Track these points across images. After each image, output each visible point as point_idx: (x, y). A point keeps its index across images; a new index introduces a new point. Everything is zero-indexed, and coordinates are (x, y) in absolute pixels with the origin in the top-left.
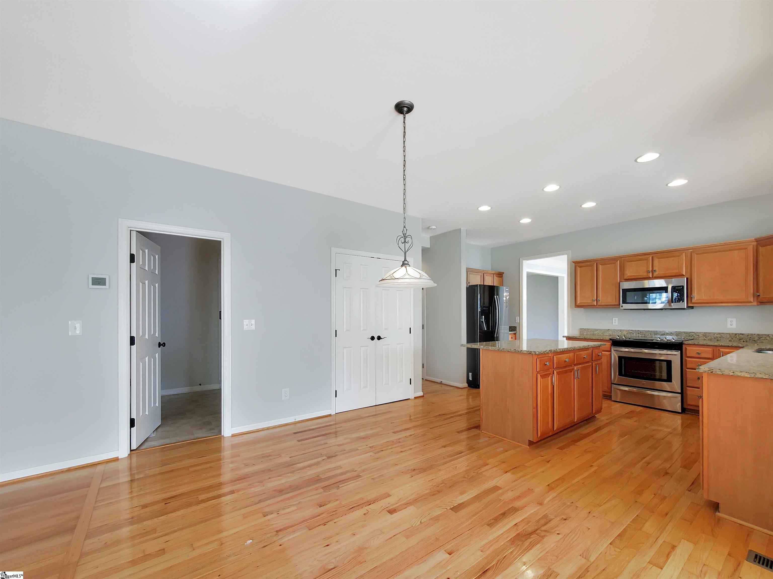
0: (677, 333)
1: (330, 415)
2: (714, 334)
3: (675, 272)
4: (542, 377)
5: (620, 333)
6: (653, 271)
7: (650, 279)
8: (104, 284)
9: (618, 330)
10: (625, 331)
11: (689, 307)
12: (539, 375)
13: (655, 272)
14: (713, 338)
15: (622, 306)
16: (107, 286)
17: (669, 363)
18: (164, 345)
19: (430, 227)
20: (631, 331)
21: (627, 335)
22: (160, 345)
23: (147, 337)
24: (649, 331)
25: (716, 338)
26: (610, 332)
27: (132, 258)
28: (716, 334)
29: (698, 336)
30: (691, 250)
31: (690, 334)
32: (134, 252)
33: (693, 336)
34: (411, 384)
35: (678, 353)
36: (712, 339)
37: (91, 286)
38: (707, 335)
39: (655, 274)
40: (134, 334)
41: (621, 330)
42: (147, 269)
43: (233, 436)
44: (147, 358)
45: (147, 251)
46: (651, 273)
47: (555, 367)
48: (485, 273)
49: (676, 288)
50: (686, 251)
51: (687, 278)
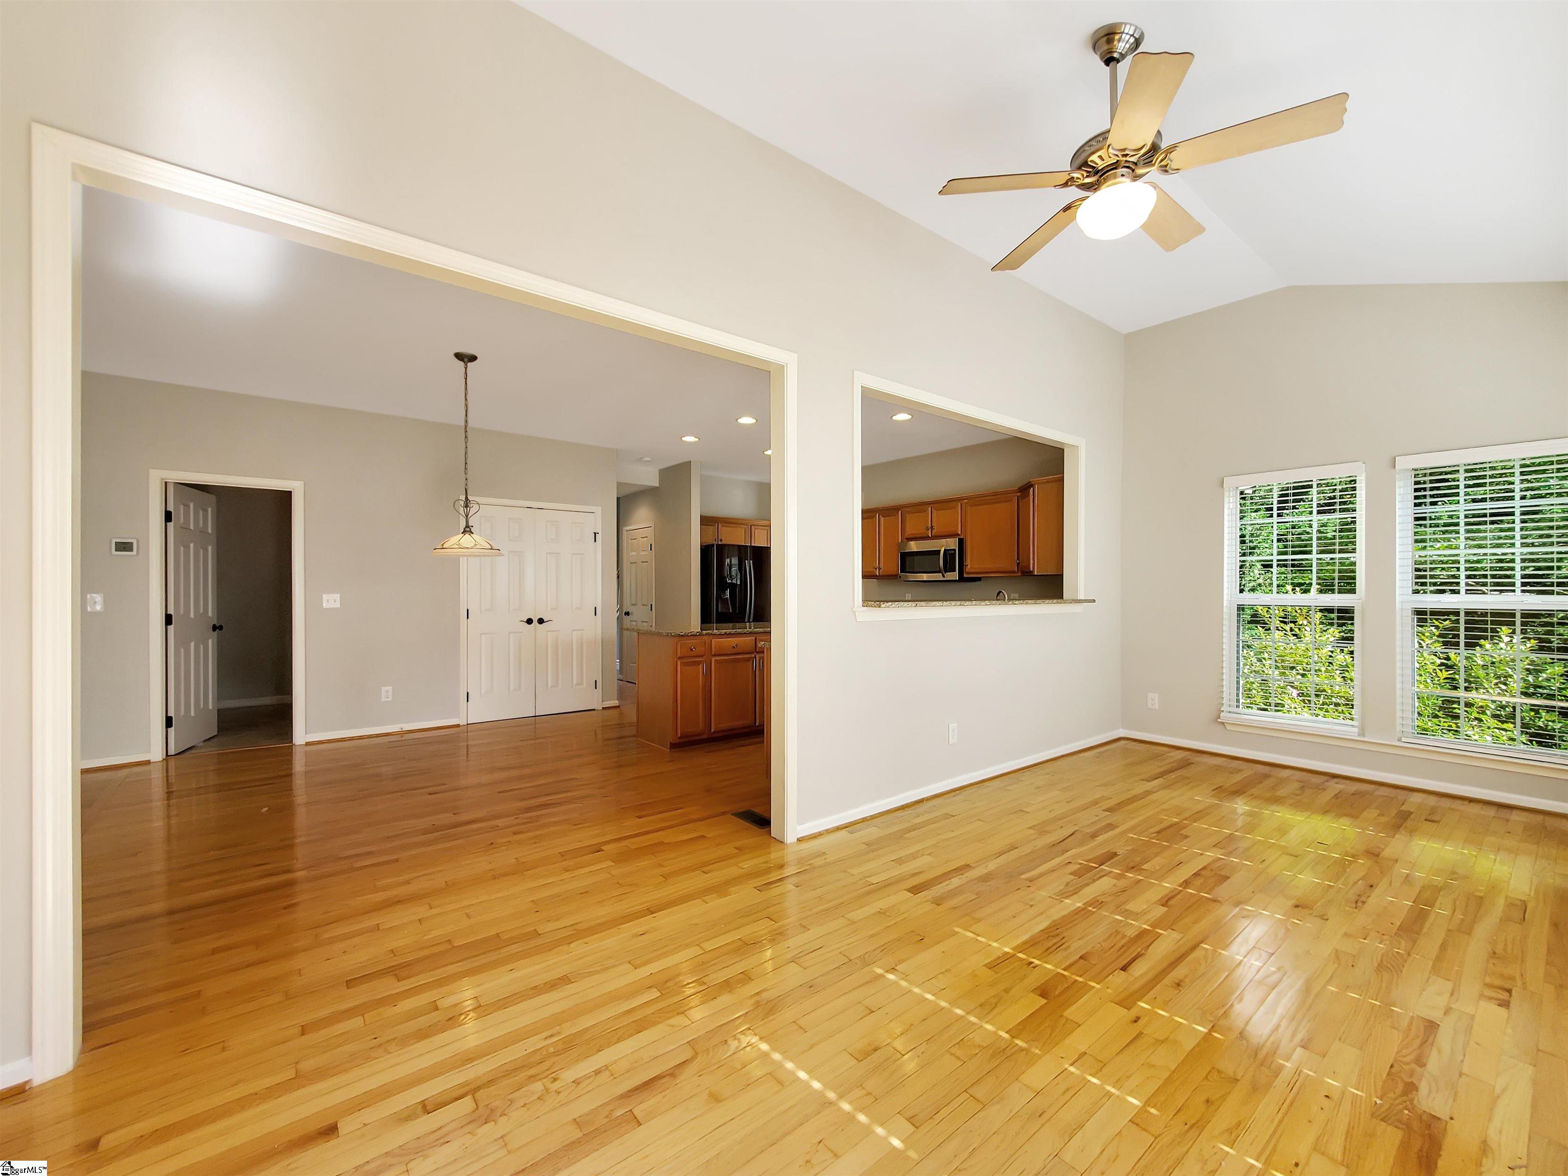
1: (458, 726)
3: (949, 530)
4: (684, 664)
6: (932, 528)
7: (928, 539)
8: (131, 550)
12: (679, 662)
15: (901, 576)
16: (134, 552)
18: (221, 628)
19: (642, 458)
22: (215, 628)
23: (192, 615)
27: (168, 517)
30: (967, 500)
32: (171, 508)
34: (596, 688)
37: (114, 552)
39: (933, 533)
40: (171, 611)
42: (192, 527)
43: (308, 744)
44: (192, 644)
45: (192, 505)
46: (930, 530)
47: (713, 653)
48: (754, 525)
49: (950, 552)
50: (962, 501)
51: (959, 539)
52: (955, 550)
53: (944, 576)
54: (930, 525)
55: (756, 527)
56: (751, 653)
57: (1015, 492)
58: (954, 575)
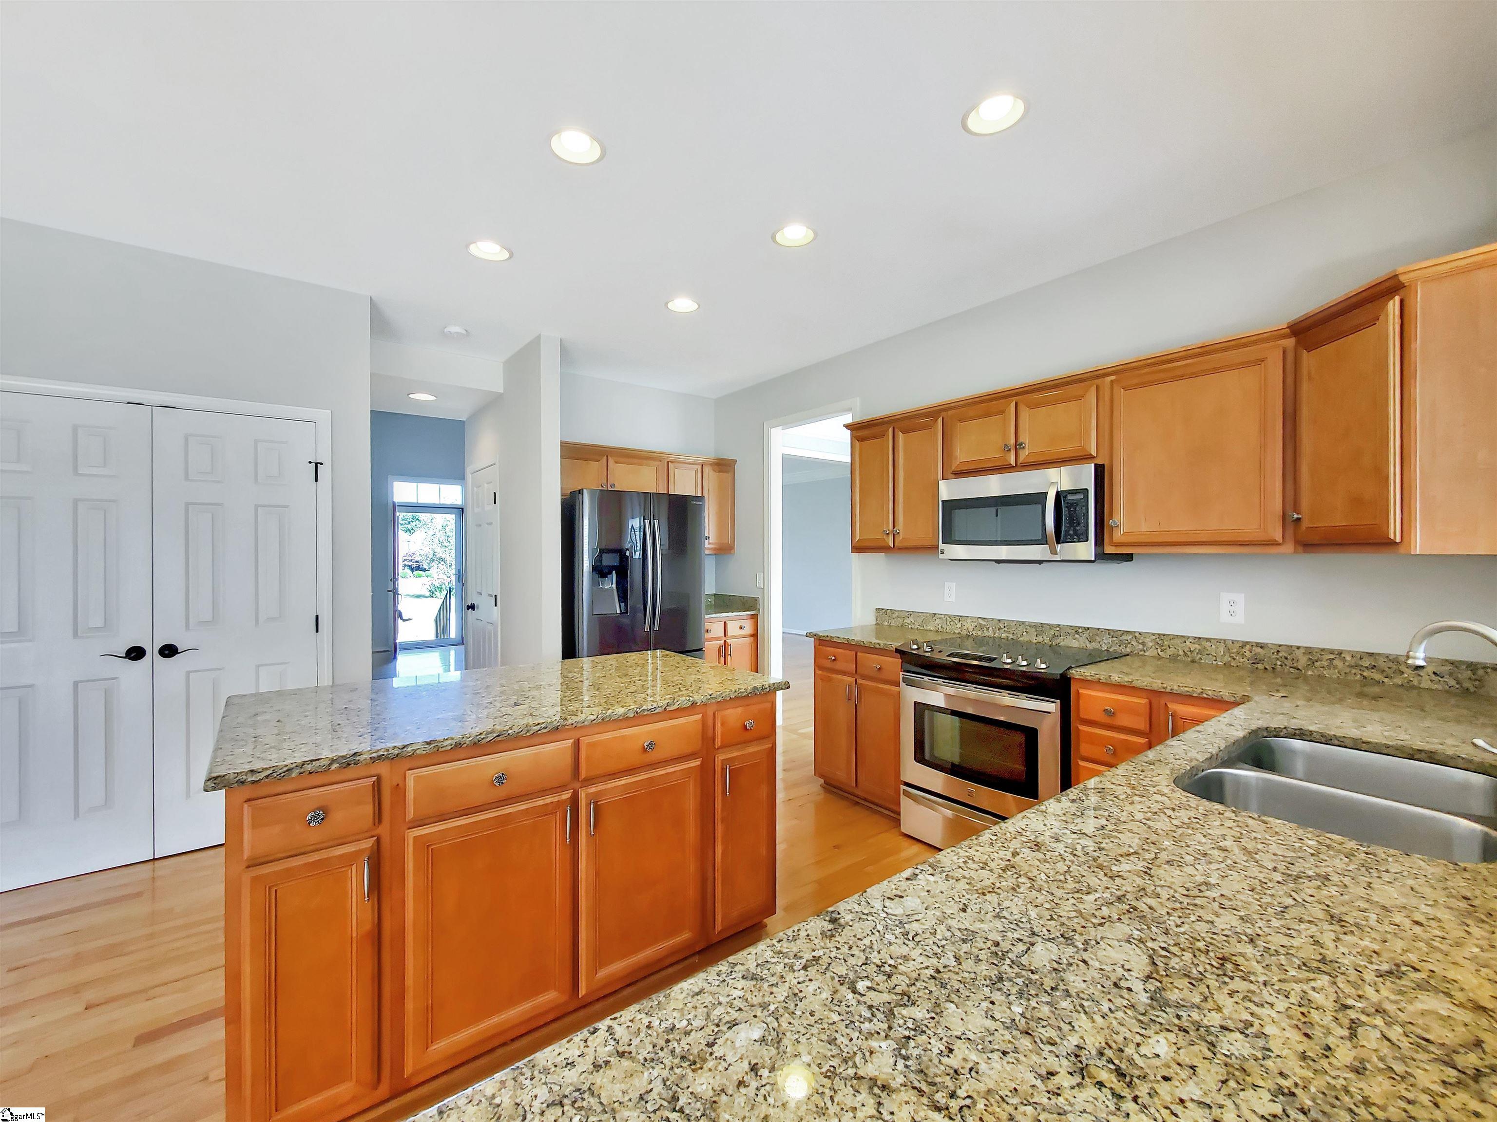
0: (1091, 635)
2: (1184, 639)
3: (1068, 448)
5: (959, 625)
6: (1018, 446)
7: (1011, 470)
9: (955, 616)
10: (969, 620)
11: (1102, 556)
13: (1021, 448)
14: (1181, 653)
15: (942, 552)
17: (1031, 735)
20: (981, 621)
21: (974, 633)
24: (1023, 623)
25: (1189, 653)
26: (938, 621)
28: (1190, 640)
29: (1143, 643)
30: (1113, 378)
31: (1124, 637)
33: (1129, 643)
35: (1052, 707)
36: (1178, 655)
38: (1166, 643)
39: (1023, 455)
41: (960, 618)
46: (1013, 453)
47: (410, 814)
48: (672, 462)
49: (1070, 497)
50: (1098, 381)
51: (1097, 467)
52: (1085, 491)
53: (1054, 552)
54: (1013, 441)
55: (677, 465)
56: (562, 788)
57: (1275, 336)
58: (1086, 549)
